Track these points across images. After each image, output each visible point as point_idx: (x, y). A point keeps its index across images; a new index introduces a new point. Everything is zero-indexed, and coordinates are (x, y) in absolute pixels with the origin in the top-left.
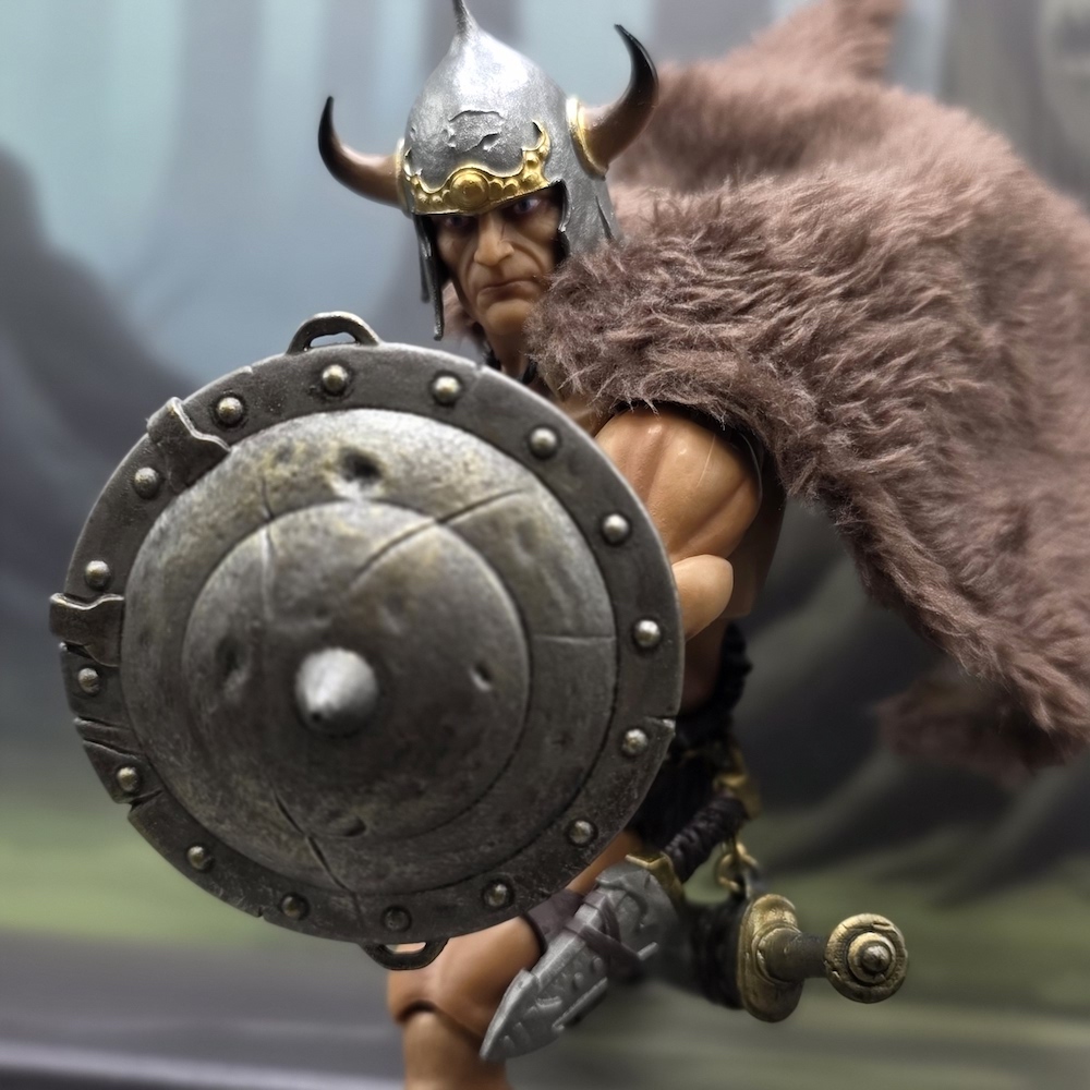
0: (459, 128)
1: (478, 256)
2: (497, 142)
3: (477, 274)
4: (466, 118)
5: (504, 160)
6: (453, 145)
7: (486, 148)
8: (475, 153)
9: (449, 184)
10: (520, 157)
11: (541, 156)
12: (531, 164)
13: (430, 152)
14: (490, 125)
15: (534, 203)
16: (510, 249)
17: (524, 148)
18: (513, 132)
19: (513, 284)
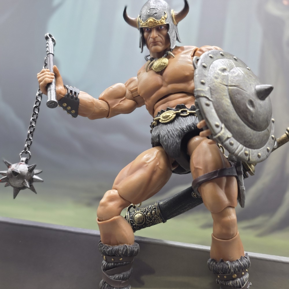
0: (150, 11)
1: (151, 36)
2: (157, 14)
3: (151, 40)
4: (152, 9)
5: (158, 18)
6: (149, 14)
7: (155, 15)
8: (152, 16)
9: (147, 22)
10: (161, 18)
11: (165, 18)
12: (163, 19)
13: (144, 15)
14: (156, 11)
15: (163, 27)
16: (157, 36)
17: (162, 16)
18: (160, 13)
19: (157, 43)
